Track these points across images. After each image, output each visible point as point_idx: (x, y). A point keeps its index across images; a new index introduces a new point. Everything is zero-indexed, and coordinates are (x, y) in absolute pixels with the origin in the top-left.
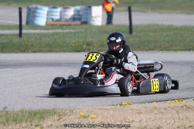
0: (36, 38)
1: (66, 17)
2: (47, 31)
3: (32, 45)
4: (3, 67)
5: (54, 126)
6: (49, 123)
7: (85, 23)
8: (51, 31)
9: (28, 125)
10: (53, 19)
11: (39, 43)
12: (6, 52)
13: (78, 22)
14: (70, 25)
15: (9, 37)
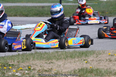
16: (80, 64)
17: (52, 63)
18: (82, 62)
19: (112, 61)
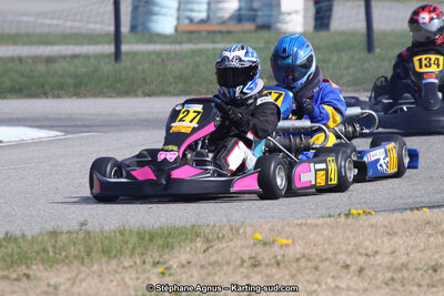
0: (153, 62)
1: (220, 14)
2: (178, 47)
3: (144, 80)
4: (77, 129)
5: (196, 265)
6: (184, 257)
7: (266, 27)
8: (187, 47)
9: (135, 263)
10: (191, 20)
11: (159, 75)
12: (85, 96)
13: (249, 26)
14: (229, 32)
15: (92, 60)
16: (138, 279)
17: (28, 277)
18: (145, 271)
19: (260, 264)
